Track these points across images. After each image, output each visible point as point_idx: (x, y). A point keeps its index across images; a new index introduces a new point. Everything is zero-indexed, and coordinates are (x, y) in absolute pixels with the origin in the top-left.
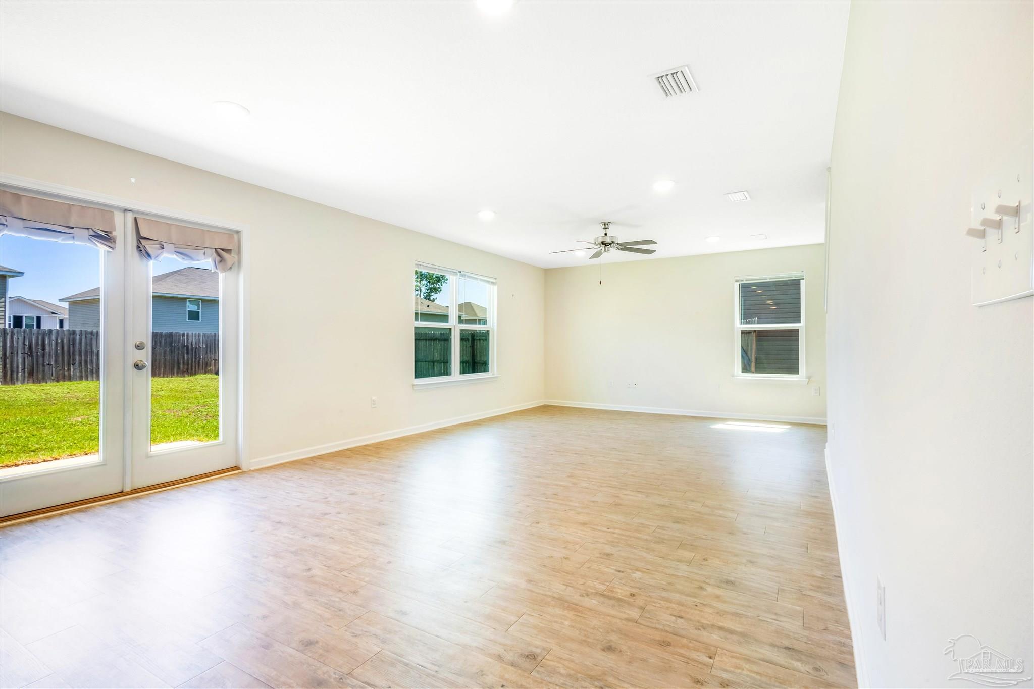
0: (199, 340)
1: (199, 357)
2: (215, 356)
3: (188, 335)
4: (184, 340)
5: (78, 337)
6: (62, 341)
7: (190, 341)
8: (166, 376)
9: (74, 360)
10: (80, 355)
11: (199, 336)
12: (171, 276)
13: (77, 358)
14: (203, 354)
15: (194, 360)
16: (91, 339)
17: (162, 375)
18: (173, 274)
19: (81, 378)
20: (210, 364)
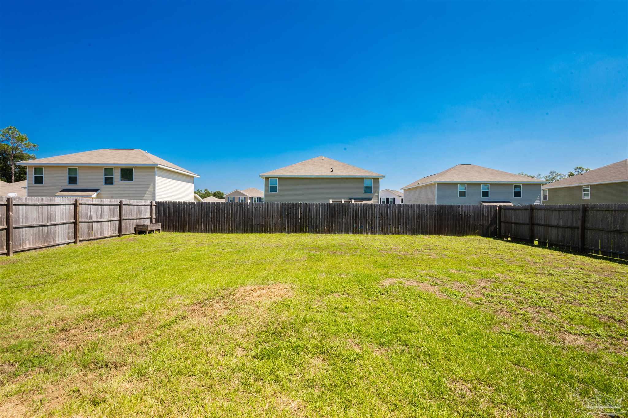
0: (470, 210)
1: (470, 222)
2: (480, 222)
3: (462, 207)
4: (459, 210)
5: (402, 209)
6: (395, 211)
7: (464, 210)
8: (448, 234)
9: (400, 222)
10: (403, 220)
11: (469, 208)
12: (450, 171)
13: (402, 221)
14: (472, 221)
15: (466, 225)
16: (408, 210)
17: (446, 234)
18: (450, 170)
19: (404, 234)
20: (477, 228)
